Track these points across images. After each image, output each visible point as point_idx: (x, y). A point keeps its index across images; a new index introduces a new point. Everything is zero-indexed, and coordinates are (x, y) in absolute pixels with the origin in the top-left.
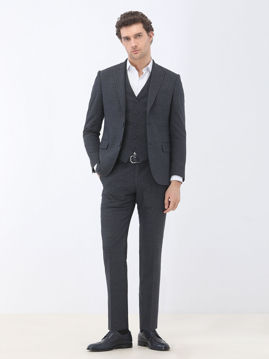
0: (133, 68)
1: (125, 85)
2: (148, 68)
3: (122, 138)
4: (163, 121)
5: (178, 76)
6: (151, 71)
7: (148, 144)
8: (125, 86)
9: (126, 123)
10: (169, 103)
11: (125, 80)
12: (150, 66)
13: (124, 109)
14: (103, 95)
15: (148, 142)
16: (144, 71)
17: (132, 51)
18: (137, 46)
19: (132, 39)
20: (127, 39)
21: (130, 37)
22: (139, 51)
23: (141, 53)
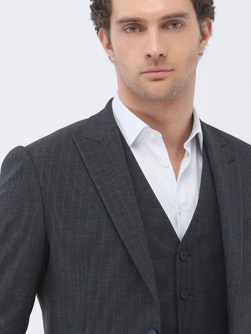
17: (145, 70)
18: (165, 55)
19: (153, 30)
20: (133, 29)
21: (146, 21)
22: (169, 73)
23: (174, 80)
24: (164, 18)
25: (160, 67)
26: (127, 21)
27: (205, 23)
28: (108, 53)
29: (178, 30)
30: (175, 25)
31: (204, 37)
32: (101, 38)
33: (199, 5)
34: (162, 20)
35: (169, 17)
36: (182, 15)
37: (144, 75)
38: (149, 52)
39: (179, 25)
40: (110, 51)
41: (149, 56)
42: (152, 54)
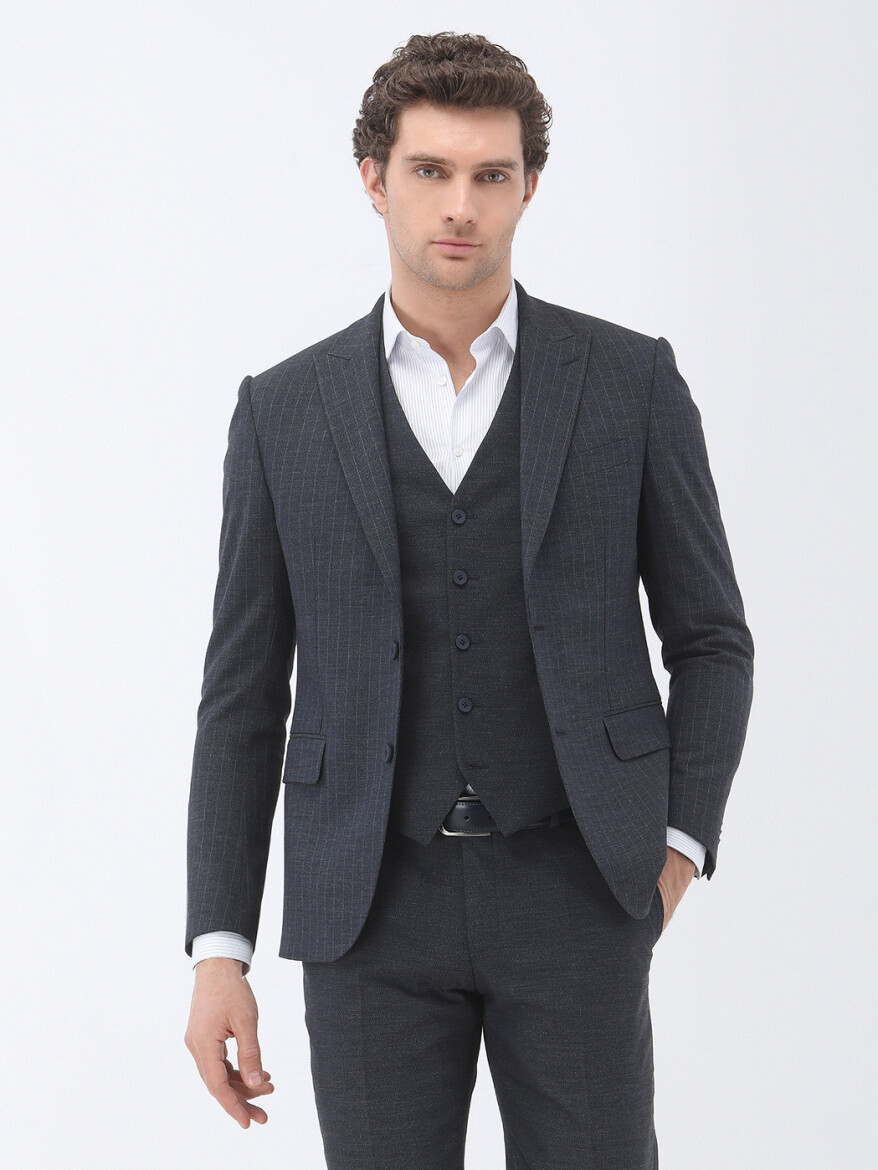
0: (418, 346)
1: (387, 439)
2: (499, 334)
3: (396, 721)
4: (608, 602)
5: (660, 350)
6: (514, 347)
7: (553, 733)
8: (388, 447)
9: (414, 642)
10: (632, 502)
11: (384, 417)
12: (507, 322)
13: (390, 570)
14: (278, 503)
15: (552, 726)
16: (479, 350)
17: (437, 239)
18: (474, 222)
19: (461, 182)
20: (429, 172)
21: (454, 165)
22: (474, 250)
23: (480, 260)
24: (484, 165)
25: (464, 240)
26: (425, 160)
27: (530, 177)
28: (374, 199)
29: (498, 185)
30: (493, 176)
31: (527, 198)
32: (364, 173)
33: (533, 152)
34: (478, 167)
35: (490, 165)
36: (509, 165)
37: (436, 246)
38: (452, 214)
39: (501, 178)
40: (377, 196)
41: (451, 219)
42: (457, 218)
